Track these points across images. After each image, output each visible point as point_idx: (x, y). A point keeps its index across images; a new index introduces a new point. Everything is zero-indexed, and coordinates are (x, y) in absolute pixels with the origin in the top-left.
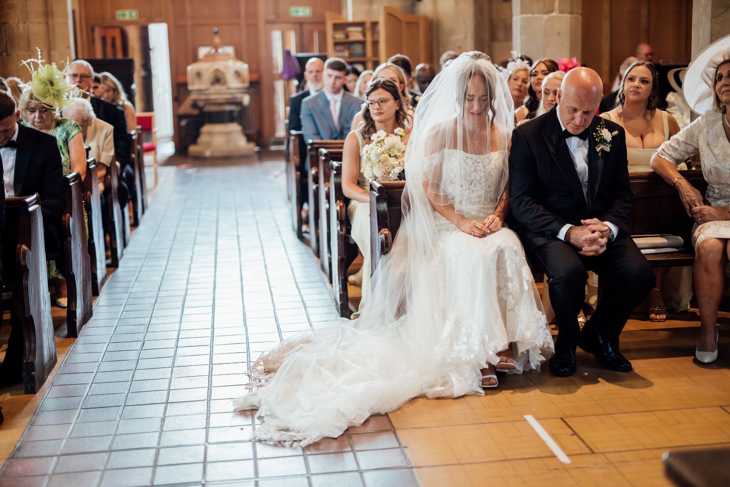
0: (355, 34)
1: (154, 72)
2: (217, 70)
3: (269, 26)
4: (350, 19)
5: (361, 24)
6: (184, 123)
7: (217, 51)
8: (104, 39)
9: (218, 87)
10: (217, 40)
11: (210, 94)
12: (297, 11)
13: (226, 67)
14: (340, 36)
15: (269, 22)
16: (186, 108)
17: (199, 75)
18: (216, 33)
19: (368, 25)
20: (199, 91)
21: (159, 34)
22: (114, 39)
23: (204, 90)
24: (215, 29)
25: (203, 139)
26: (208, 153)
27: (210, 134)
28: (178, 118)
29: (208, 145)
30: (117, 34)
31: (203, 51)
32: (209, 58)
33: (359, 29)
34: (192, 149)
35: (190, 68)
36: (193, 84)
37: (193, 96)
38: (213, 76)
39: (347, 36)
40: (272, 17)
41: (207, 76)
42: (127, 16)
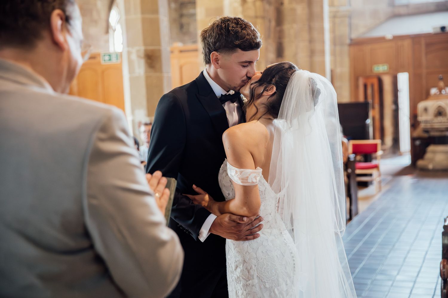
1: (400, 106)
2: (440, 107)
6: (418, 143)
7: (440, 91)
8: (365, 86)
9: (440, 119)
10: (442, 84)
11: (434, 123)
13: (446, 104)
16: (418, 132)
17: (426, 110)
18: (441, 79)
20: (426, 122)
21: (403, 79)
22: (372, 86)
23: (429, 121)
24: (441, 76)
25: (428, 156)
26: (431, 166)
27: (434, 152)
28: (413, 140)
29: (432, 160)
30: (375, 82)
31: (434, 91)
32: (437, 97)
34: (420, 163)
35: (421, 105)
36: (421, 116)
37: (422, 126)
38: (437, 110)
41: (432, 111)
42: (381, 68)
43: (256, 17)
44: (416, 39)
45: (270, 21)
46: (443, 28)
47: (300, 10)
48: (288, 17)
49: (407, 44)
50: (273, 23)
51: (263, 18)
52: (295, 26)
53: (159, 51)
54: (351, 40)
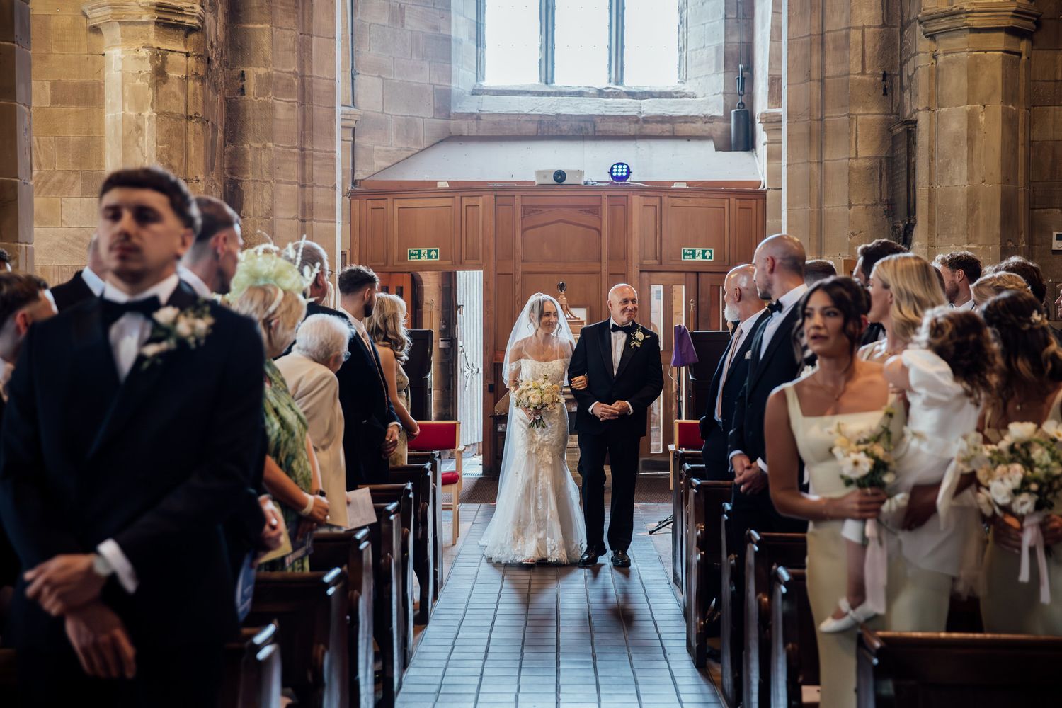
1: (461, 341)
3: (645, 275)
15: (647, 271)
18: (562, 290)
21: (471, 285)
24: (563, 284)
30: (406, 282)
42: (423, 254)
43: (189, 118)
44: (503, 193)
45: (214, 128)
46: (560, 176)
47: (285, 110)
48: (254, 121)
49: (484, 201)
50: (220, 135)
51: (204, 121)
52: (270, 145)
53: (14, 186)
54: (354, 183)
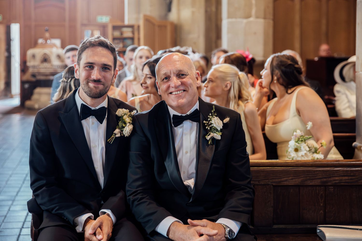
0: (127, 33)
1: (13, 53)
2: (45, 54)
3: (83, 27)
4: (126, 23)
5: (132, 27)
6: (27, 86)
7: (46, 41)
9: (46, 65)
10: (47, 35)
11: (40, 68)
12: (101, 19)
13: (51, 52)
14: (117, 34)
15: (83, 25)
16: (27, 77)
17: (34, 56)
18: (47, 31)
19: (136, 28)
20: (34, 67)
21: (16, 30)
23: (36, 66)
24: (47, 28)
25: (35, 97)
26: (36, 106)
27: (40, 94)
28: (23, 83)
29: (37, 101)
31: (40, 41)
32: (44, 46)
33: (130, 30)
34: (28, 103)
35: (30, 52)
36: (30, 62)
37: (31, 70)
38: (43, 57)
39: (122, 34)
40: (85, 22)
41: (39, 58)
